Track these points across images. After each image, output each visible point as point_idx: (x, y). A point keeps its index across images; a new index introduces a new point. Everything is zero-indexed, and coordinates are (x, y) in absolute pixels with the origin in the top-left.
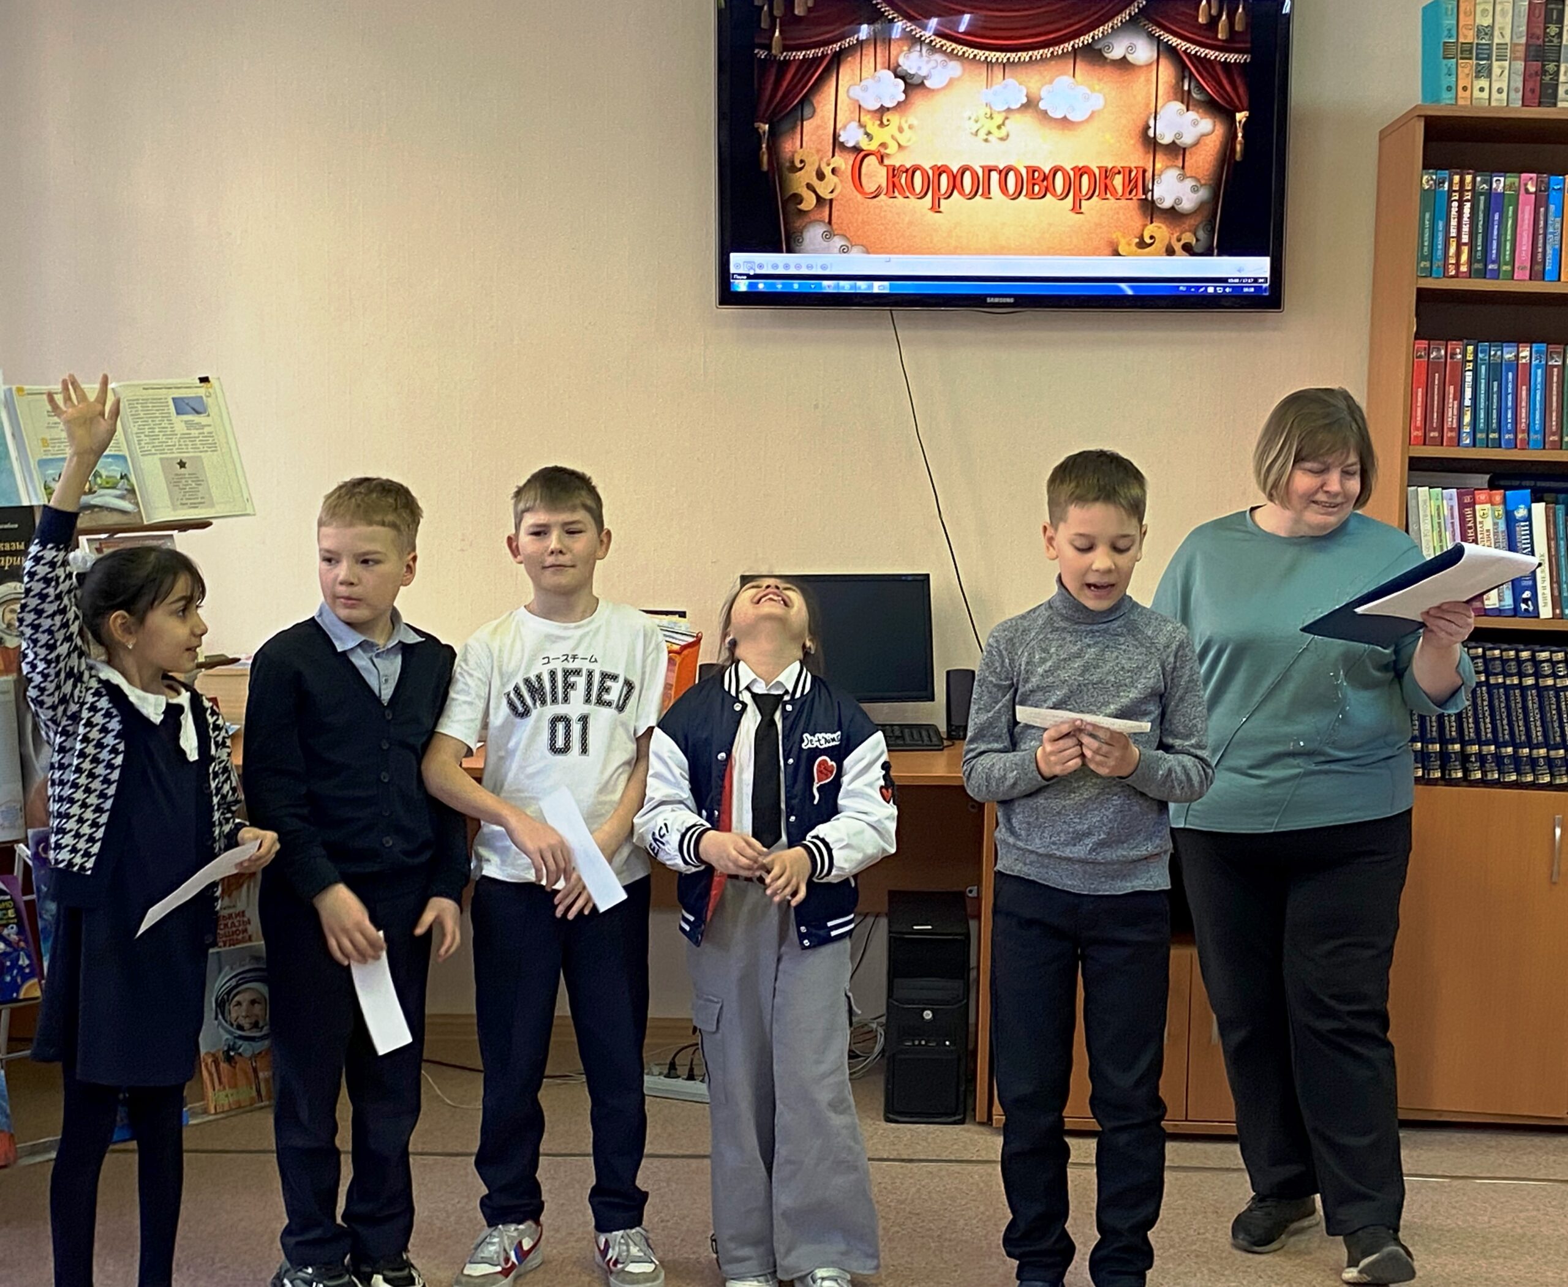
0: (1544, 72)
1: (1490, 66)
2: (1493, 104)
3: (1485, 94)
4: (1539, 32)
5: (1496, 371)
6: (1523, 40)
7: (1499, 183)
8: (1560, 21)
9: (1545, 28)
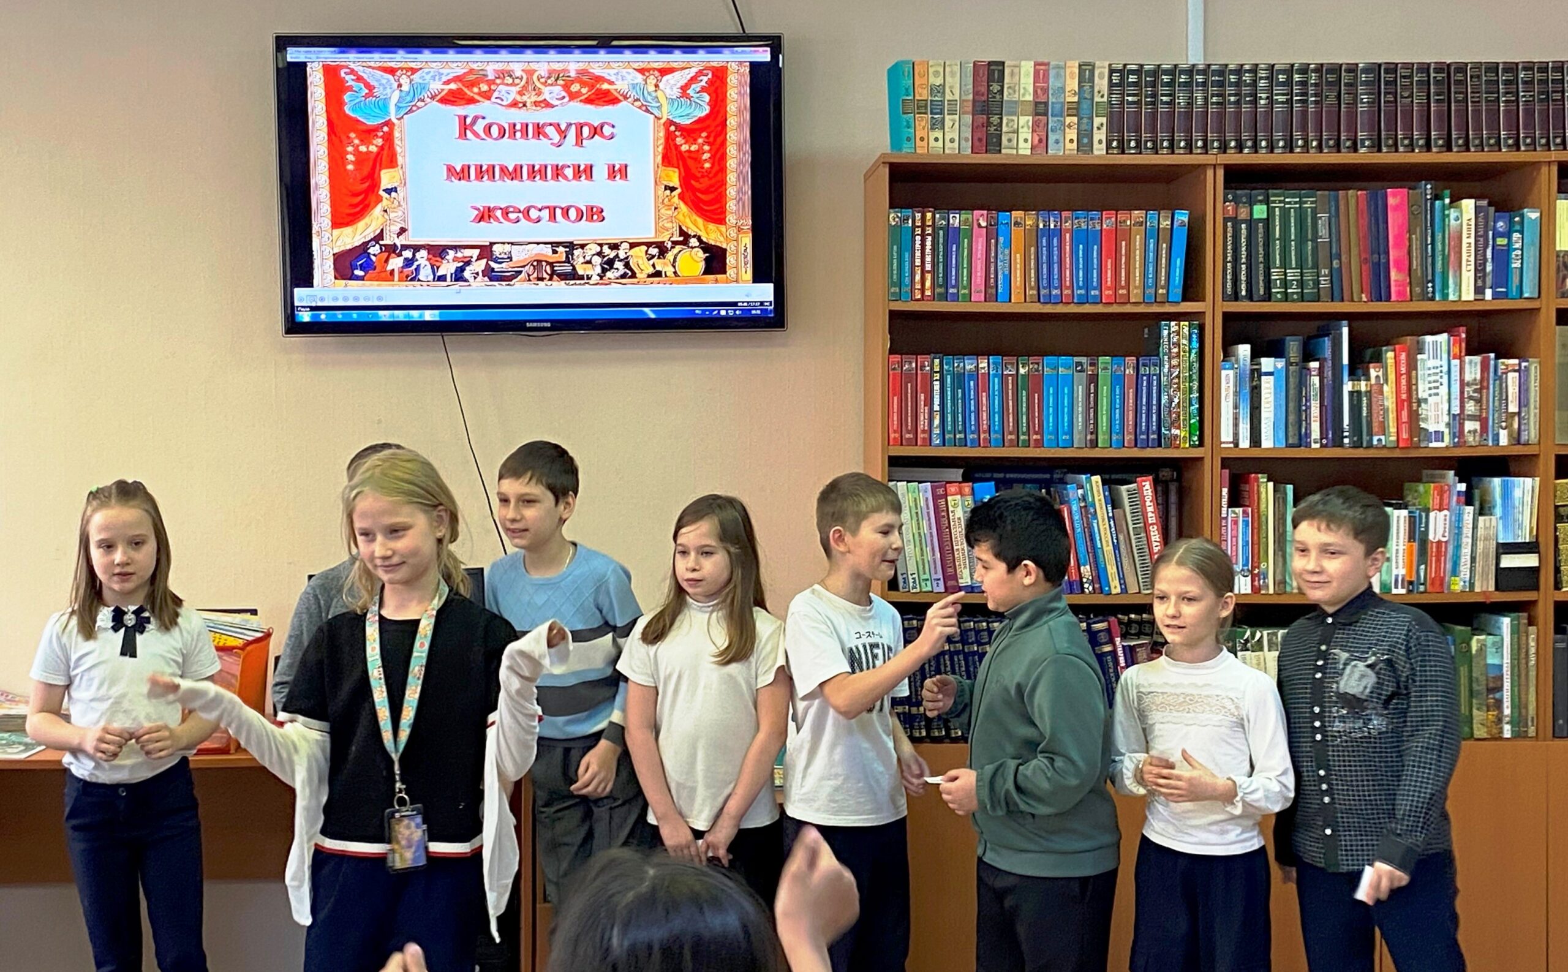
0: (989, 124)
1: (944, 119)
2: (947, 151)
3: (939, 144)
4: (983, 89)
5: (960, 380)
6: (971, 97)
7: (956, 219)
8: (1001, 79)
9: (989, 86)
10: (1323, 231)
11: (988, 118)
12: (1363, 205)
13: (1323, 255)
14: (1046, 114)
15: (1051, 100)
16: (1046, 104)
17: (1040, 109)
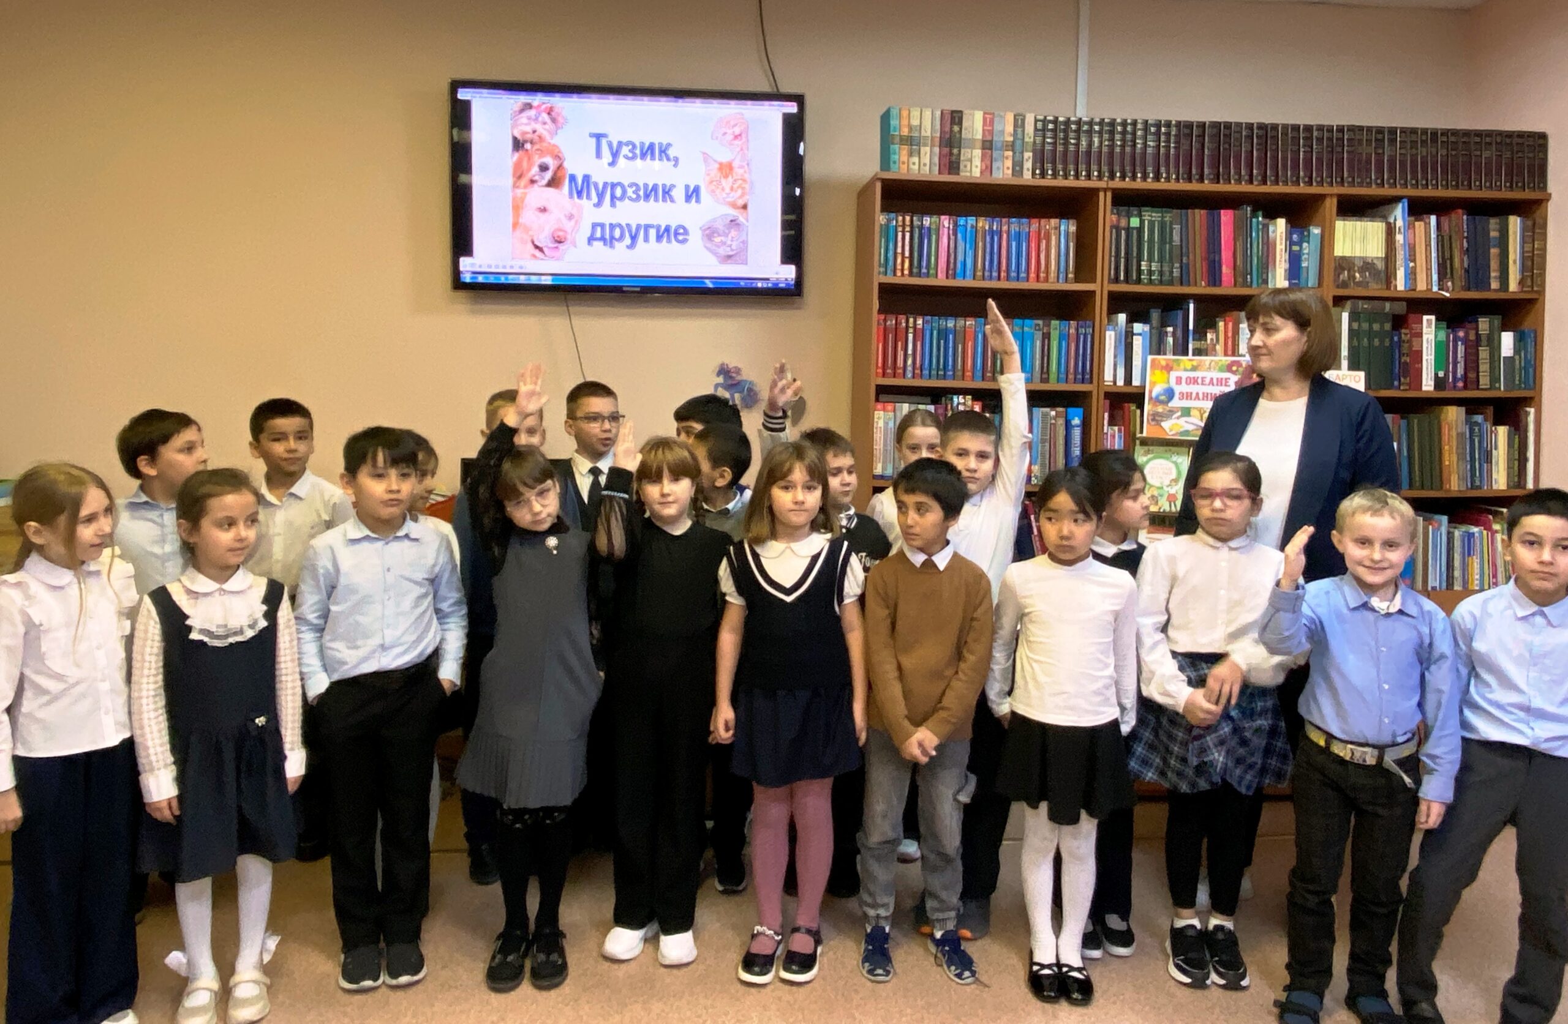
0: (951, 154)
1: (919, 149)
2: (922, 172)
3: (916, 167)
4: (947, 129)
6: (938, 135)
7: (927, 221)
8: (960, 123)
9: (951, 128)
10: (1176, 238)
11: (951, 150)
12: (1205, 222)
13: (1177, 252)
14: (991, 149)
15: (995, 138)
16: (991, 142)
17: (988, 145)
